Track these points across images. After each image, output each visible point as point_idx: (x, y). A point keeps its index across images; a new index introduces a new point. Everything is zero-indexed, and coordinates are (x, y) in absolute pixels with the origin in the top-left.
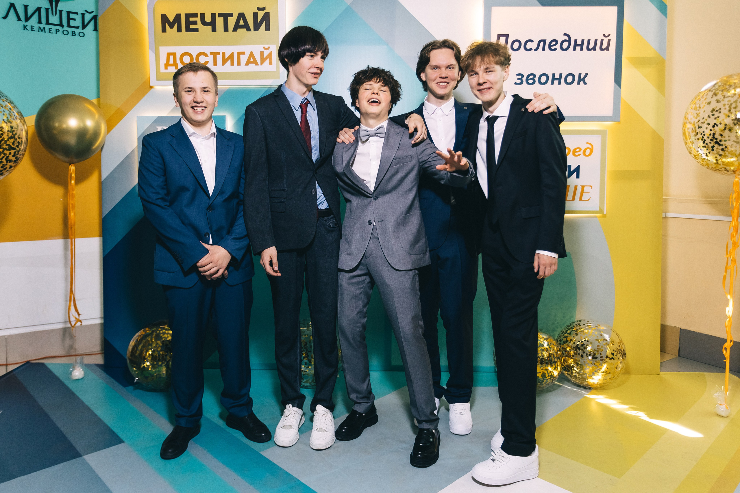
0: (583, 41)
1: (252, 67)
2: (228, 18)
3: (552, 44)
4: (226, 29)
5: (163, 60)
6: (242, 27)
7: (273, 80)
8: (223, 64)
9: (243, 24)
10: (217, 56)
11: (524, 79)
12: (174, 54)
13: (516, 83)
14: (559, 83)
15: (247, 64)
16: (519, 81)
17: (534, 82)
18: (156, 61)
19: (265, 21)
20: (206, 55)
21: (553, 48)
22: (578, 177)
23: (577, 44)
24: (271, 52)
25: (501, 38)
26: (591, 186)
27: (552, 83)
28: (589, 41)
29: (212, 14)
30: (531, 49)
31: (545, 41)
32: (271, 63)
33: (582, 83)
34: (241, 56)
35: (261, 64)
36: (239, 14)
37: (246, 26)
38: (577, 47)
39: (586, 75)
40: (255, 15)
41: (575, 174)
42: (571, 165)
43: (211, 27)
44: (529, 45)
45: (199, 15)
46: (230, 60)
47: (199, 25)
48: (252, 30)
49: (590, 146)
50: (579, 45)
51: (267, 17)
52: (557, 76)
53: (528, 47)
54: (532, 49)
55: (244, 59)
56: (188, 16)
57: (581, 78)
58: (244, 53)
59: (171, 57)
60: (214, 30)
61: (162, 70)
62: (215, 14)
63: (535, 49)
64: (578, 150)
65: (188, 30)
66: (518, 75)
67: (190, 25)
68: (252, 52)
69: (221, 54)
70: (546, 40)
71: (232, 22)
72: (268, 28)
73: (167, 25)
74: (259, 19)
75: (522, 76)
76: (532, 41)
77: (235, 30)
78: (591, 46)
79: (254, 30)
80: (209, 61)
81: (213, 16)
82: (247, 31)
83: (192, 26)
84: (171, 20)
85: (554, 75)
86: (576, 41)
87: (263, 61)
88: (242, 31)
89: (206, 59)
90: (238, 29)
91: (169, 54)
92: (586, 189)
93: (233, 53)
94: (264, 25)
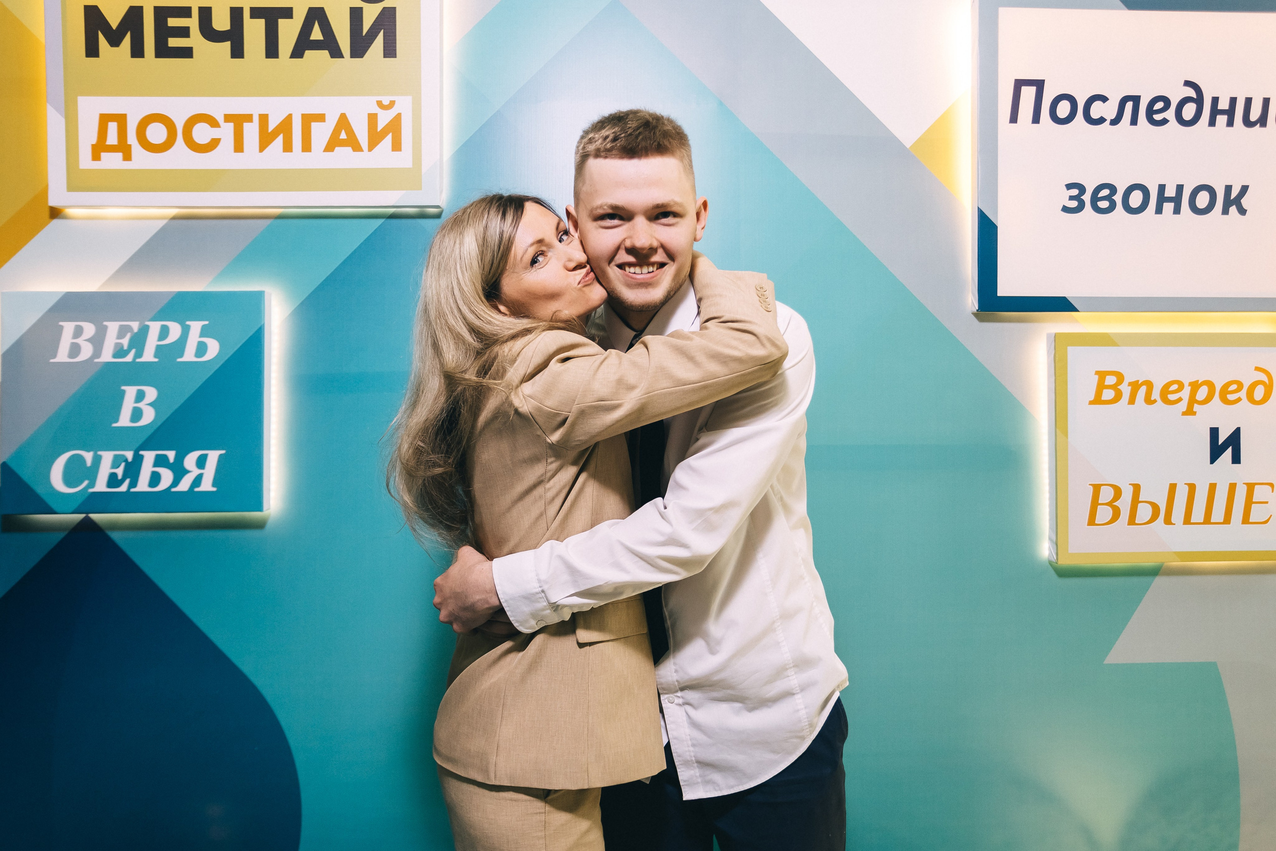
0: (1233, 101)
1: (344, 157)
2: (280, 21)
3: (1154, 109)
4: (272, 51)
5: (88, 135)
6: (317, 46)
7: (404, 192)
8: (262, 147)
9: (321, 37)
10: (245, 124)
11: (1087, 198)
12: (121, 119)
13: (1065, 209)
14: (1177, 211)
15: (329, 148)
16: (1074, 204)
17: (1112, 207)
18: (67, 136)
19: (381, 34)
20: (213, 123)
21: (1157, 117)
22: (1236, 459)
23: (1218, 108)
24: (399, 116)
25: (1023, 88)
26: (1272, 485)
27: (1159, 210)
28: (1249, 101)
29: (233, 10)
30: (1101, 120)
31: (1136, 100)
32: (397, 146)
33: (1233, 209)
34: (315, 126)
35: (370, 149)
36: (311, 9)
37: (330, 45)
38: (1219, 117)
39: (1244, 189)
40: (356, 14)
41: (1229, 452)
42: (1217, 429)
43: (228, 44)
44: (1097, 110)
45: (195, 13)
46: (281, 137)
47: (196, 40)
48: (344, 55)
49: (1264, 378)
50: (1223, 112)
51: (387, 19)
52: (1170, 192)
53: (1095, 113)
54: (1106, 120)
55: (321, 133)
56: (162, 13)
57: (1231, 199)
58: (321, 118)
59: (113, 127)
60: (237, 52)
61: (85, 161)
62: (242, 8)
63: (1111, 120)
64: (1233, 387)
65: (163, 51)
66: (1069, 186)
67: (170, 39)
68: (345, 114)
69: (256, 119)
70: (1139, 97)
71: (288, 31)
72: (390, 51)
73: (101, 37)
74: (367, 25)
75: (1082, 189)
76: (1104, 99)
77: (297, 53)
78: (1255, 115)
79: (351, 57)
80: (219, 140)
81: (236, 14)
82: (332, 57)
83: (173, 42)
84: (114, 23)
85: (1162, 188)
86: (1215, 100)
87: (375, 139)
88: (316, 58)
89: (214, 133)
90: (307, 51)
91: (105, 119)
92: (1260, 493)
93: (290, 116)
94: (380, 40)
